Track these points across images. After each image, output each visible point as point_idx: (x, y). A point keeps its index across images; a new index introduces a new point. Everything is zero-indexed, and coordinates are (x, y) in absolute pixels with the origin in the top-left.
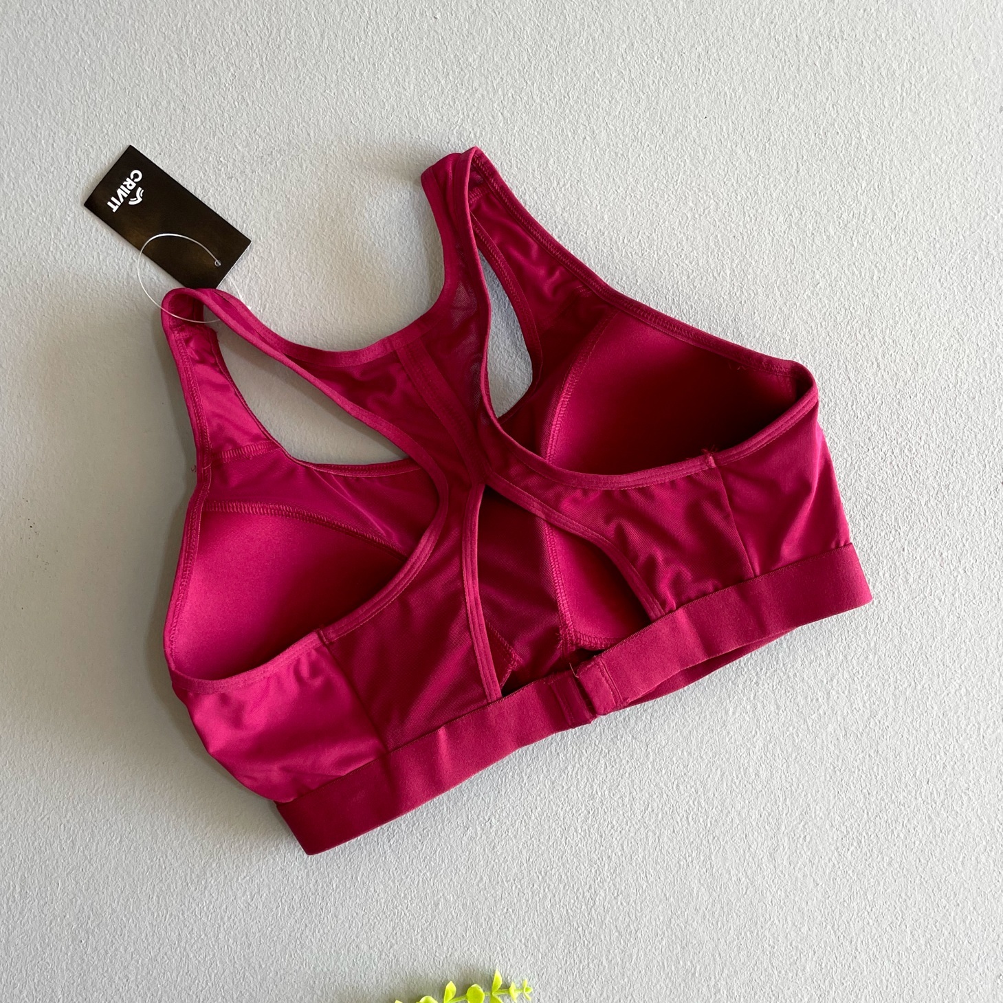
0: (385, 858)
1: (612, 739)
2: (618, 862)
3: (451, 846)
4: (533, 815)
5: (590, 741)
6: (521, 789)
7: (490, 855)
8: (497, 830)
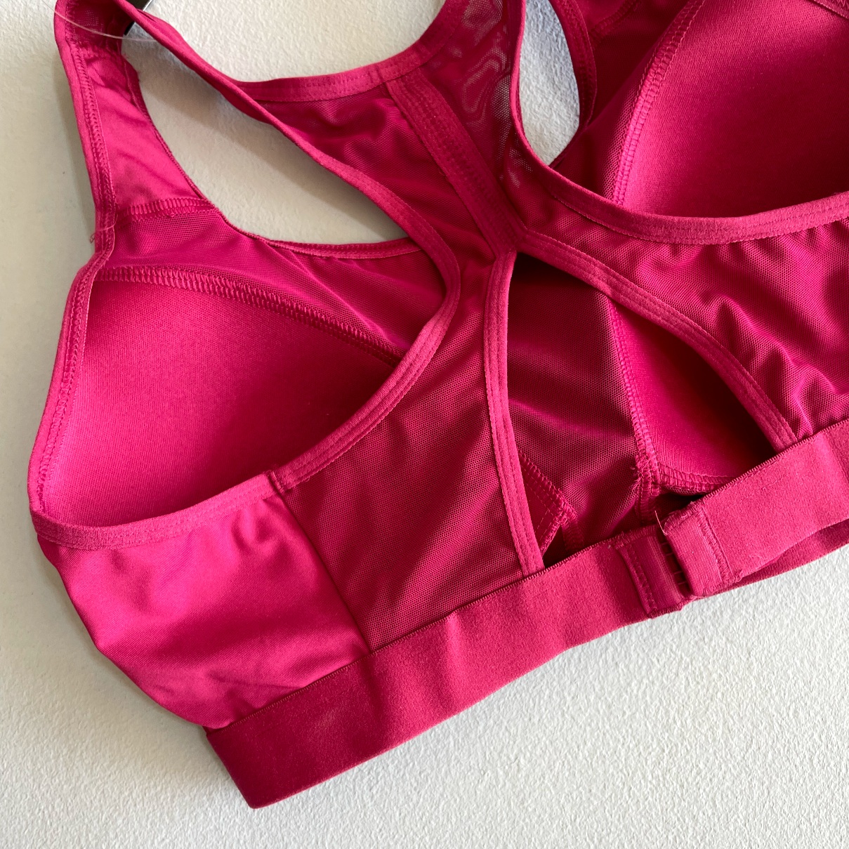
0: (365, 814)
1: (696, 643)
2: (707, 824)
3: (461, 798)
4: (581, 754)
5: (664, 646)
6: (563, 715)
7: (518, 813)
8: (528, 776)
